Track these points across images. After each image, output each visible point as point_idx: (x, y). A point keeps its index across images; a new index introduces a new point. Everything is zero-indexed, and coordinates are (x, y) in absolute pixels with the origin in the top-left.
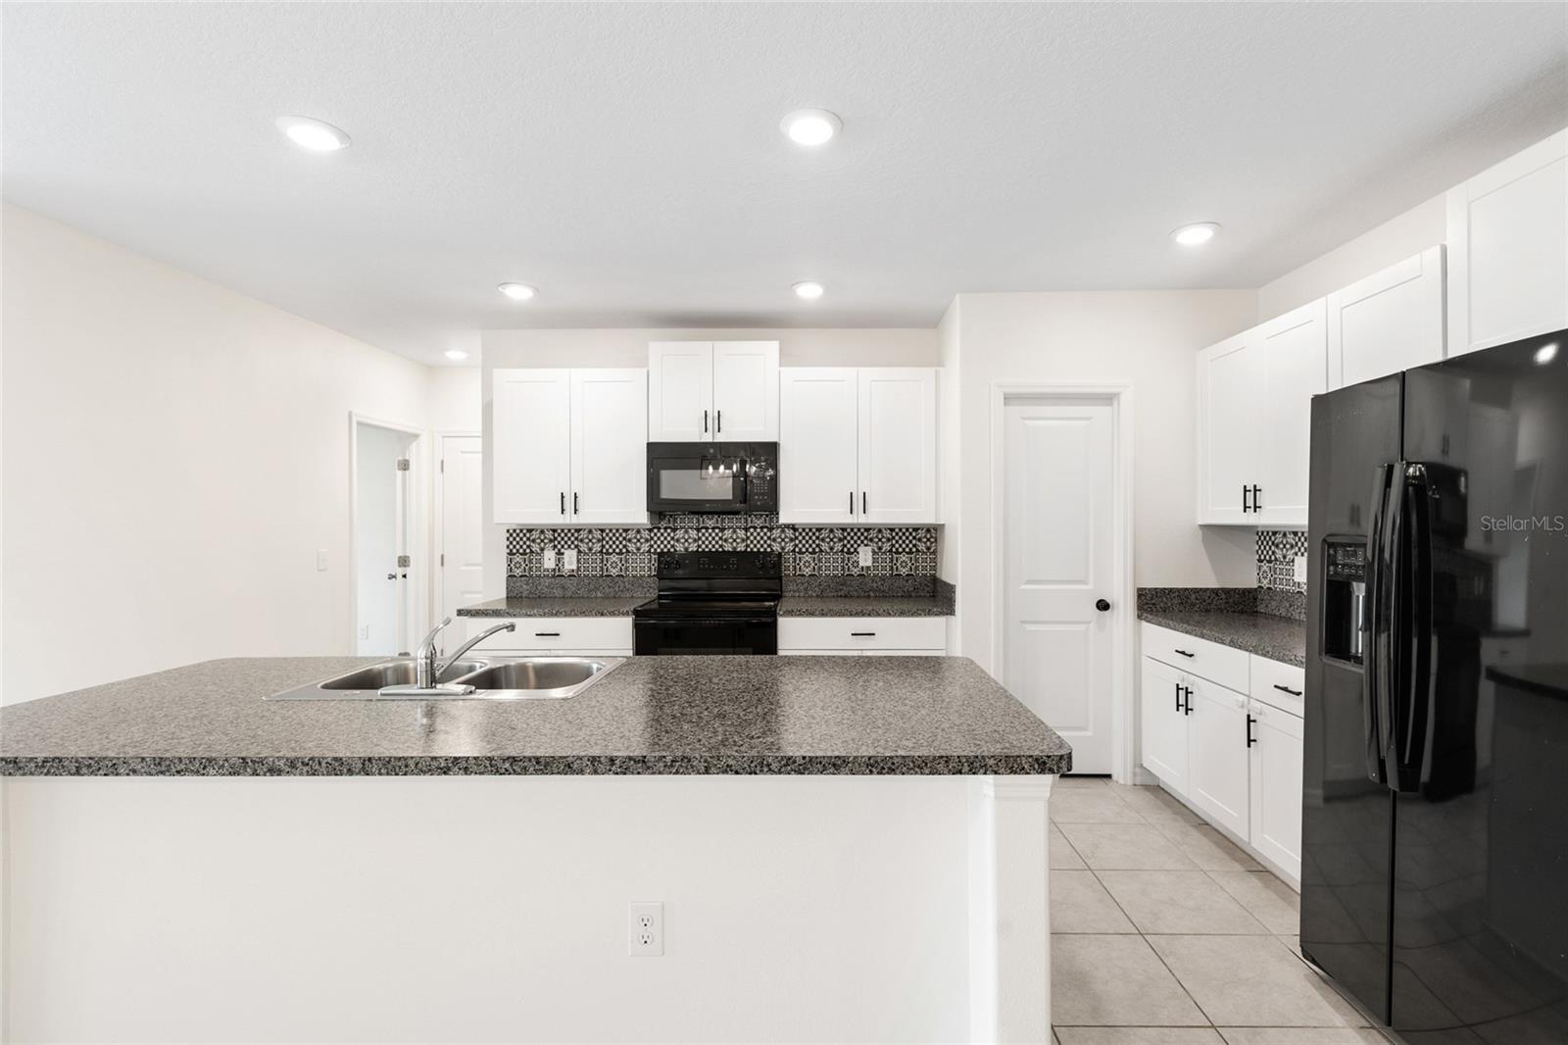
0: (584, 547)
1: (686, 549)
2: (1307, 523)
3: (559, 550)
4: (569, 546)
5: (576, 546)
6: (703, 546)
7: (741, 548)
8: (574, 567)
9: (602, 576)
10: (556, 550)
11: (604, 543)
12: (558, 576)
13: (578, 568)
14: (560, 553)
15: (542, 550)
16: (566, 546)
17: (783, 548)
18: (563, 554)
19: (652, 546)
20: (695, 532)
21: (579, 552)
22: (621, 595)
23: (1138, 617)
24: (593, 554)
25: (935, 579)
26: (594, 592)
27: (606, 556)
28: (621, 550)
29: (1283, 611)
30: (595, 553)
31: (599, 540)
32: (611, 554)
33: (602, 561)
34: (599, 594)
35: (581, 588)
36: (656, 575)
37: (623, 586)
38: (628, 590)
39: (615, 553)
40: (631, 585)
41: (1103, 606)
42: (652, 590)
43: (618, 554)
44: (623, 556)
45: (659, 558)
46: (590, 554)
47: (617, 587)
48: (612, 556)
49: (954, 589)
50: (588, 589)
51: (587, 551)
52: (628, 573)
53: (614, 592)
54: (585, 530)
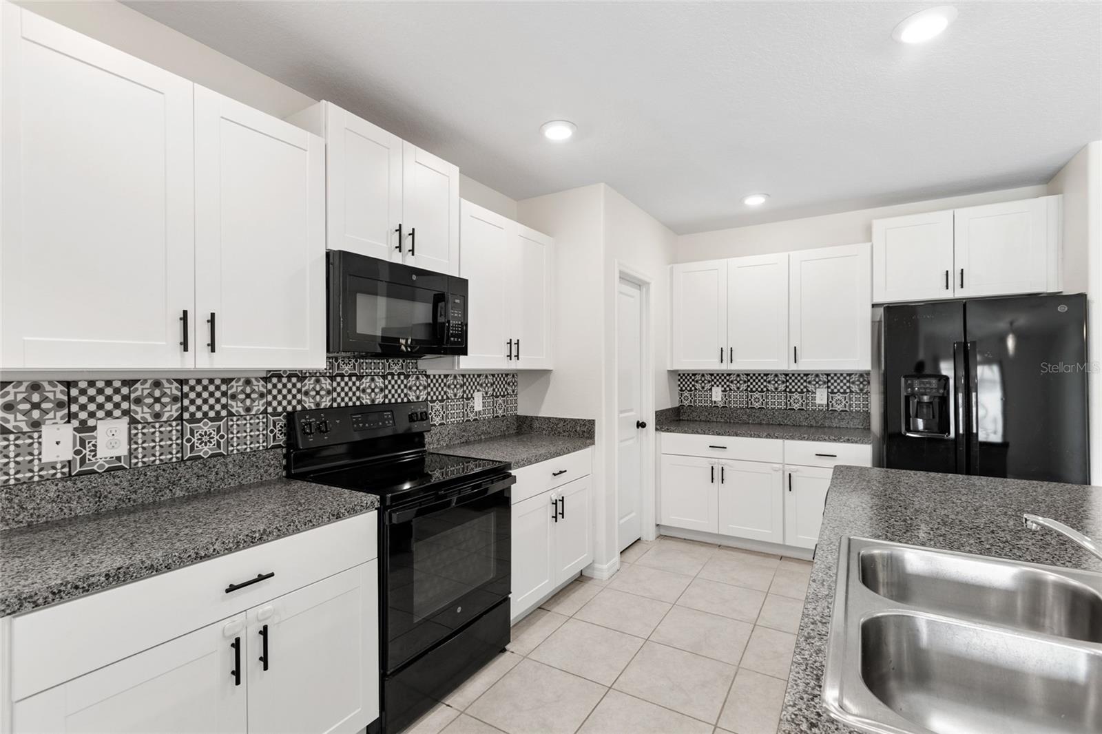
0: (142, 413)
1: (318, 404)
3: (83, 422)
4: (109, 414)
5: (126, 413)
6: (339, 400)
7: (379, 400)
8: (123, 451)
9: (181, 461)
10: (75, 423)
11: (186, 402)
12: (80, 474)
13: (131, 453)
14: (83, 428)
15: (36, 425)
16: (100, 414)
17: (418, 398)
18: (94, 428)
19: (269, 404)
20: (329, 381)
21: (133, 422)
22: (221, 487)
23: (657, 429)
24: (163, 423)
25: (519, 418)
26: (168, 491)
27: (189, 426)
28: (218, 413)
29: (703, 418)
30: (166, 422)
31: (175, 399)
32: (199, 421)
33: (182, 434)
34: (179, 493)
35: (139, 489)
36: (279, 446)
37: (224, 472)
38: (233, 475)
39: (207, 419)
40: (238, 467)
41: (641, 425)
42: (272, 470)
43: (212, 420)
44: (221, 423)
45: (281, 421)
46: (157, 425)
47: (214, 473)
48: (201, 424)
49: (591, 423)
50: (155, 488)
51: (150, 420)
52: (231, 448)
53: (208, 484)
54: (145, 381)
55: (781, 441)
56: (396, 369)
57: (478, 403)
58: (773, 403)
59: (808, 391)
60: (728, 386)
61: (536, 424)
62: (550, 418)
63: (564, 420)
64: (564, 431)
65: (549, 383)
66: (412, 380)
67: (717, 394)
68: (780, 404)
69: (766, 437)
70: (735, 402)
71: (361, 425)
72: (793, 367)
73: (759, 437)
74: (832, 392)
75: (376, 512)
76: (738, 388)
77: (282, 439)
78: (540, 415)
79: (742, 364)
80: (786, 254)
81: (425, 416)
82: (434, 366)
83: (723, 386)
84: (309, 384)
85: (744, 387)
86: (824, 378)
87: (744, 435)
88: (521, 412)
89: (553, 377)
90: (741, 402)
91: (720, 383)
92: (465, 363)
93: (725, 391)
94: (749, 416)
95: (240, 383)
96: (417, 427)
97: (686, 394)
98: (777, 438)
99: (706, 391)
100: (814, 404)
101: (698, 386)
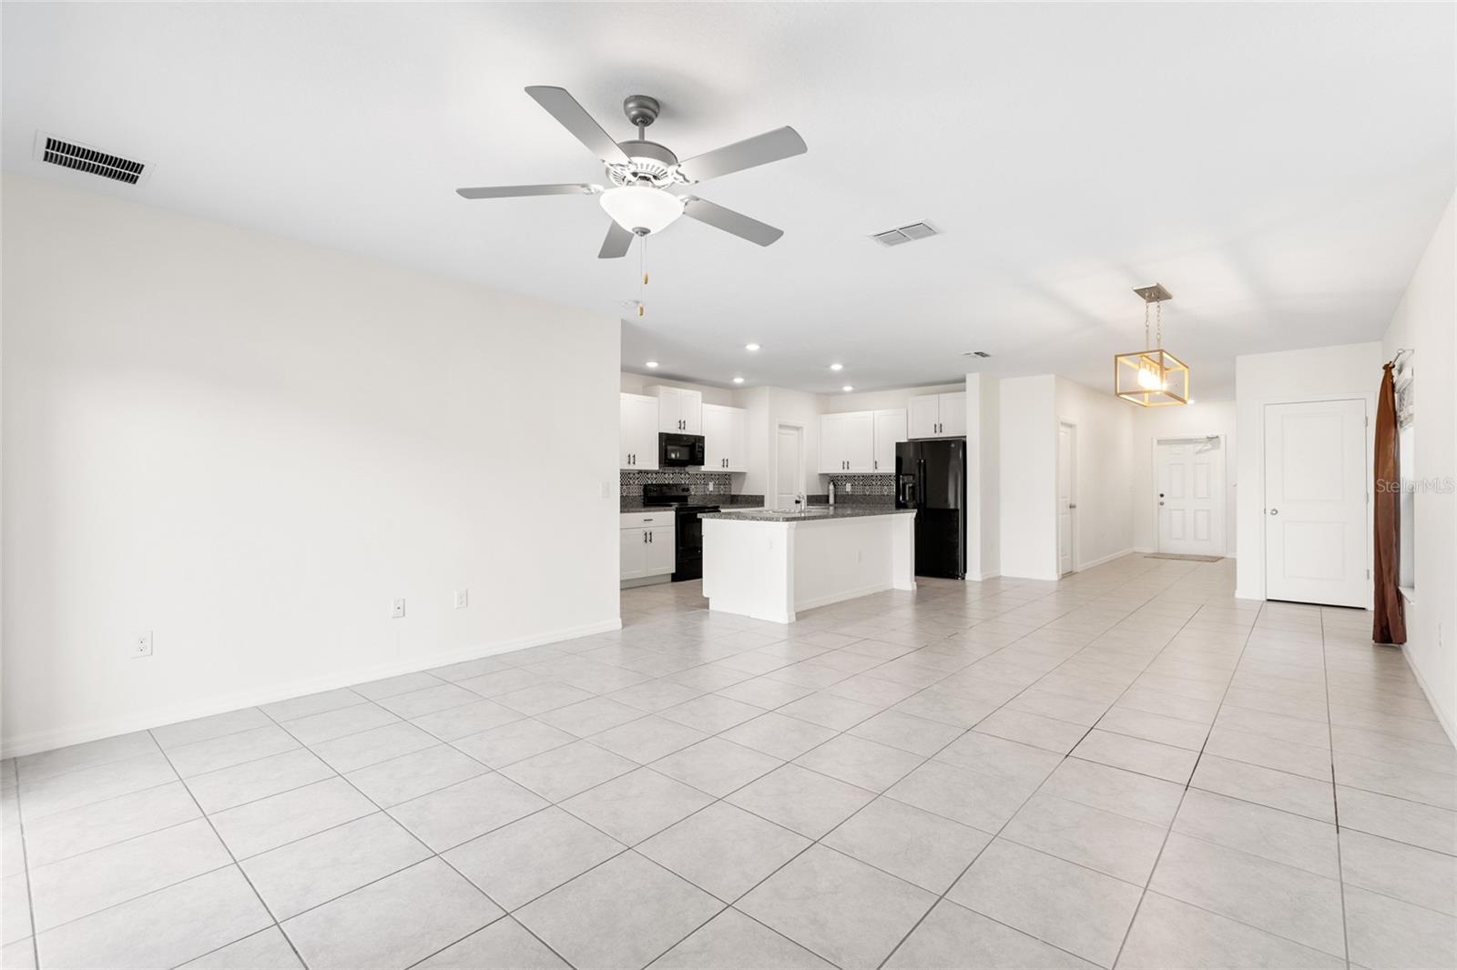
2: (894, 471)
7: (671, 482)
17: (686, 480)
25: (732, 496)
41: (798, 502)
49: (763, 496)
56: (677, 471)
57: (711, 487)
60: (854, 483)
62: (746, 495)
63: (752, 495)
64: (751, 501)
65: (745, 479)
66: (683, 475)
70: (857, 492)
75: (674, 513)
76: (859, 484)
77: (642, 494)
78: (743, 493)
79: (854, 470)
80: (872, 412)
81: (688, 490)
82: (691, 469)
83: (851, 483)
84: (650, 475)
88: (733, 493)
89: (747, 475)
90: (860, 492)
91: (850, 481)
92: (703, 468)
93: (852, 485)
96: (685, 494)
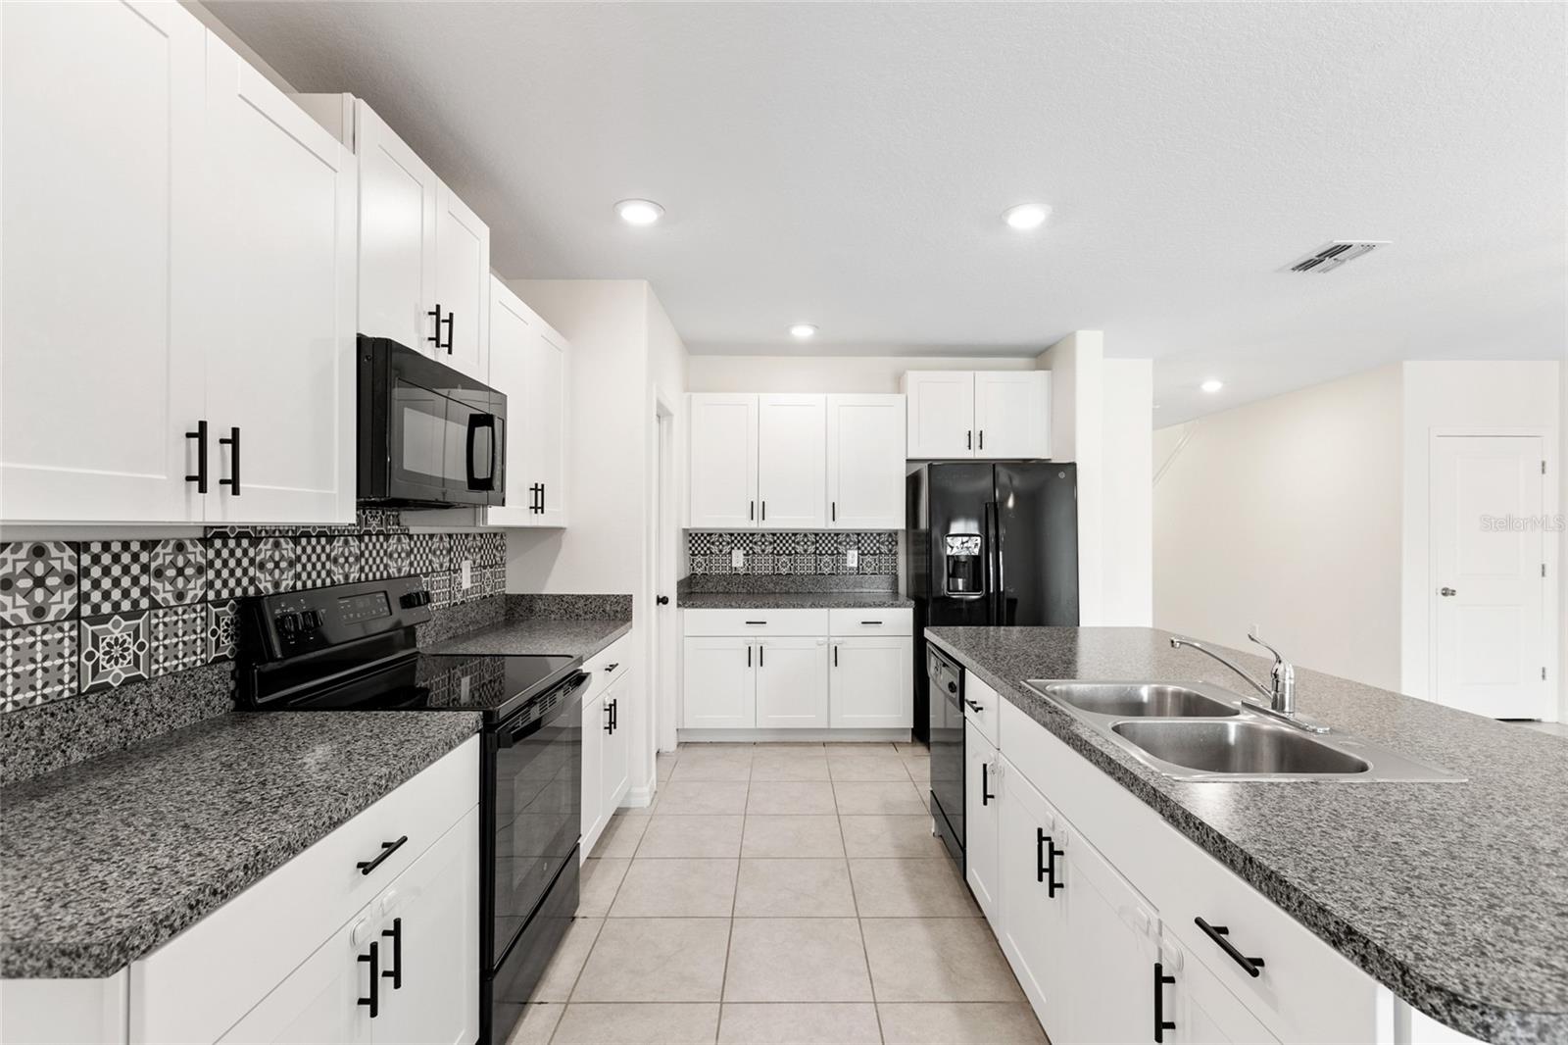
0: (12, 608)
1: (276, 584)
6: (304, 576)
7: (354, 574)
9: (78, 695)
11: (86, 585)
17: (400, 570)
19: (210, 585)
20: (291, 544)
22: (142, 737)
23: (679, 606)
24: (48, 626)
25: (509, 598)
26: (58, 754)
27: (90, 628)
28: (135, 603)
29: (720, 589)
30: (52, 623)
31: (69, 580)
32: (106, 619)
33: (79, 646)
34: (77, 755)
35: (10, 754)
36: (224, 659)
37: (146, 710)
38: (160, 715)
39: (119, 614)
40: (167, 700)
41: (663, 601)
42: (216, 701)
43: (126, 616)
44: (140, 621)
45: (228, 613)
46: (39, 630)
47: (131, 714)
48: (109, 626)
49: (628, 599)
50: (38, 751)
51: (27, 620)
52: (154, 667)
53: (123, 735)
54: (19, 546)
55: (825, 610)
56: (374, 524)
57: (465, 578)
58: (802, 568)
59: (839, 553)
60: (751, 548)
61: (539, 605)
62: (563, 596)
63: (586, 598)
64: (586, 613)
65: (560, 546)
66: (393, 543)
67: (738, 559)
68: (809, 568)
69: (811, 607)
70: (760, 568)
71: (351, 615)
72: (832, 526)
73: (803, 607)
74: (863, 554)
75: (478, 735)
76: (763, 551)
77: (228, 646)
78: (546, 592)
79: (776, 521)
81: (425, 599)
83: (745, 549)
85: (769, 549)
86: (854, 538)
87: (786, 606)
88: (512, 588)
89: (566, 538)
90: (767, 568)
91: (742, 545)
92: (495, 517)
93: (747, 554)
94: (776, 584)
95: (169, 549)
97: (699, 559)
98: (822, 607)
99: (725, 555)
100: (845, 568)
101: (715, 549)
